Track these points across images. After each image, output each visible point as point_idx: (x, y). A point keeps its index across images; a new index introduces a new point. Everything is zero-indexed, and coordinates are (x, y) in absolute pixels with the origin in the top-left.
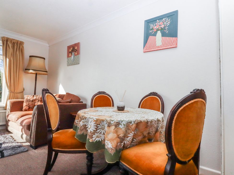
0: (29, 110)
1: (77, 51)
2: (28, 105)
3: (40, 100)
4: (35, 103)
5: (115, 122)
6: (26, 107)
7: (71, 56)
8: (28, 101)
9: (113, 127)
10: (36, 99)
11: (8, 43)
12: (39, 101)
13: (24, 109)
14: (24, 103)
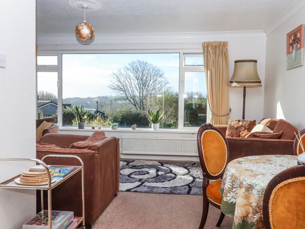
1: (299, 40)
2: (232, 133)
3: (247, 128)
4: (240, 131)
5: (247, 184)
6: (228, 136)
7: (292, 52)
8: (232, 128)
9: (243, 190)
10: (242, 126)
11: (209, 49)
12: (245, 129)
14: (227, 131)
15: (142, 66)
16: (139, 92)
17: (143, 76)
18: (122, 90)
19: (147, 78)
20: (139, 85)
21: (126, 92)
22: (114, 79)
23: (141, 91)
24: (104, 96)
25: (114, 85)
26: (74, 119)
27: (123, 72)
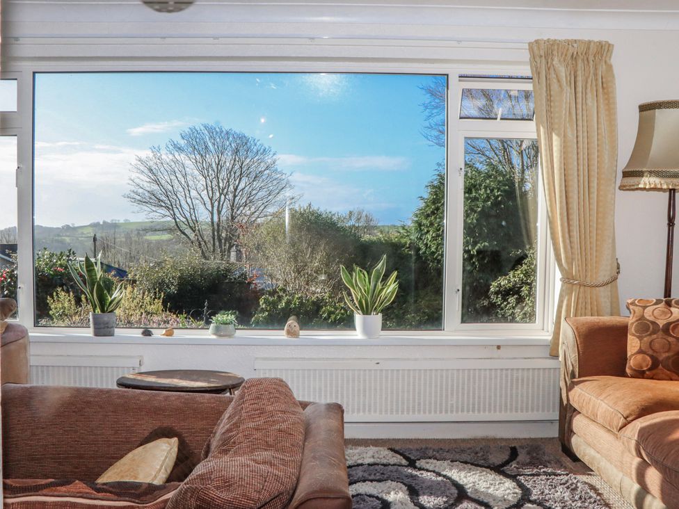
0: (654, 372)
2: (651, 348)
6: (640, 357)
8: (648, 327)
11: (554, 62)
13: (631, 368)
14: (629, 337)
15: (218, 140)
16: (210, 209)
17: (219, 167)
18: (164, 205)
19: (230, 173)
20: (210, 192)
21: (176, 210)
22: (142, 177)
23: (215, 209)
24: (109, 221)
25: (140, 191)
26: (55, 294)
27: (166, 158)
